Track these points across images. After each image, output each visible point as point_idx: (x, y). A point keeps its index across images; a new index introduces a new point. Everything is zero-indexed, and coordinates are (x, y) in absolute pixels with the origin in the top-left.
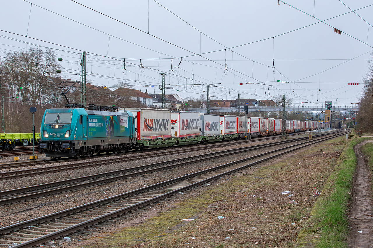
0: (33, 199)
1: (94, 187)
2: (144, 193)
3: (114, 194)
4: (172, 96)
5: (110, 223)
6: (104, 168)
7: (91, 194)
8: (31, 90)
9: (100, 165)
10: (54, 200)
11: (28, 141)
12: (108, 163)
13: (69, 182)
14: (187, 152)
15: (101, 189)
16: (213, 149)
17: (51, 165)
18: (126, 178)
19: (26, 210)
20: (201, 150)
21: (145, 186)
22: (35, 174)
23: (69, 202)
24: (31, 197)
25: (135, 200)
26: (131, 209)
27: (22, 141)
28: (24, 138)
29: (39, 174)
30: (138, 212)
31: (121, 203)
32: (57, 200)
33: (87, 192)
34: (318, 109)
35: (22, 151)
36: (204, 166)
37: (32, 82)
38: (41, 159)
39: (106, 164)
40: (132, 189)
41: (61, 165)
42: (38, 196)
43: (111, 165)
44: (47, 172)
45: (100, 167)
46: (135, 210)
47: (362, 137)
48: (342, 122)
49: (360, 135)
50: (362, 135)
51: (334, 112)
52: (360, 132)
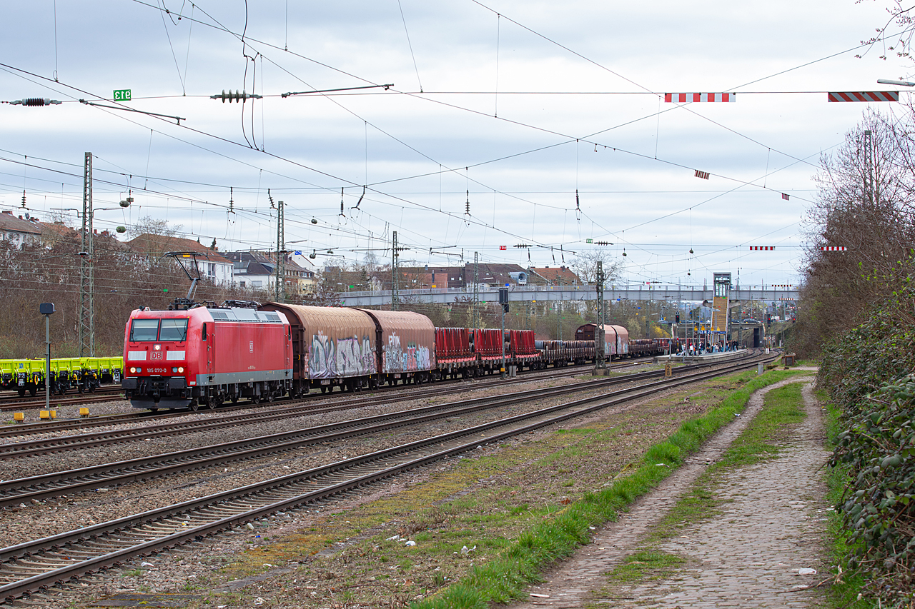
4: (285, 256)
20: (404, 400)
34: (693, 293)
47: (792, 369)
48: (762, 329)
49: (790, 365)
50: (793, 365)
51: (737, 301)
52: (789, 357)
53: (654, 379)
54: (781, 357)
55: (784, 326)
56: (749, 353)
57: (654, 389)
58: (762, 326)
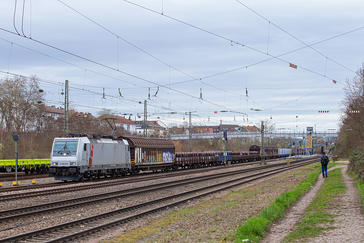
0: (13, 220)
1: (70, 210)
2: (115, 215)
3: (87, 216)
4: (155, 122)
5: (80, 240)
6: (82, 193)
7: (66, 216)
8: (16, 116)
9: (79, 190)
10: (32, 221)
11: (11, 167)
12: (87, 189)
13: (48, 205)
14: (165, 177)
15: (76, 212)
16: (190, 175)
17: (33, 190)
18: (101, 202)
19: (6, 230)
20: (178, 175)
21: (117, 209)
22: (17, 199)
23: (46, 223)
24: (12, 218)
25: (106, 221)
26: (100, 228)
27: (6, 168)
28: (8, 164)
29: (21, 198)
30: (107, 231)
31: (93, 223)
32: (35, 221)
33: (63, 214)
34: (299, 134)
35: (6, 177)
36: (177, 191)
37: (16, 108)
38: (23, 185)
39: (84, 189)
40: (104, 212)
41: (42, 190)
42: (18, 217)
43: (90, 190)
44: (28, 197)
45: (78, 192)
46: (104, 229)
47: (336, 162)
48: (324, 147)
49: (335, 160)
50: (336, 160)
51: (315, 137)
52: (335, 157)
53: (283, 166)
54: (331, 157)
55: (332, 146)
56: (320, 156)
57: (282, 170)
58: (324, 146)
